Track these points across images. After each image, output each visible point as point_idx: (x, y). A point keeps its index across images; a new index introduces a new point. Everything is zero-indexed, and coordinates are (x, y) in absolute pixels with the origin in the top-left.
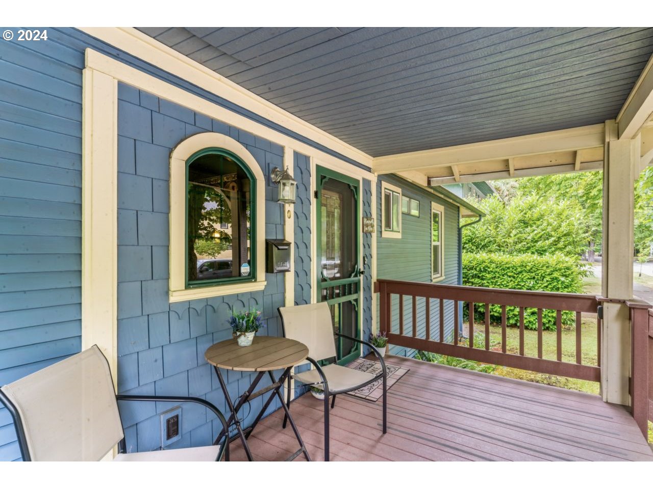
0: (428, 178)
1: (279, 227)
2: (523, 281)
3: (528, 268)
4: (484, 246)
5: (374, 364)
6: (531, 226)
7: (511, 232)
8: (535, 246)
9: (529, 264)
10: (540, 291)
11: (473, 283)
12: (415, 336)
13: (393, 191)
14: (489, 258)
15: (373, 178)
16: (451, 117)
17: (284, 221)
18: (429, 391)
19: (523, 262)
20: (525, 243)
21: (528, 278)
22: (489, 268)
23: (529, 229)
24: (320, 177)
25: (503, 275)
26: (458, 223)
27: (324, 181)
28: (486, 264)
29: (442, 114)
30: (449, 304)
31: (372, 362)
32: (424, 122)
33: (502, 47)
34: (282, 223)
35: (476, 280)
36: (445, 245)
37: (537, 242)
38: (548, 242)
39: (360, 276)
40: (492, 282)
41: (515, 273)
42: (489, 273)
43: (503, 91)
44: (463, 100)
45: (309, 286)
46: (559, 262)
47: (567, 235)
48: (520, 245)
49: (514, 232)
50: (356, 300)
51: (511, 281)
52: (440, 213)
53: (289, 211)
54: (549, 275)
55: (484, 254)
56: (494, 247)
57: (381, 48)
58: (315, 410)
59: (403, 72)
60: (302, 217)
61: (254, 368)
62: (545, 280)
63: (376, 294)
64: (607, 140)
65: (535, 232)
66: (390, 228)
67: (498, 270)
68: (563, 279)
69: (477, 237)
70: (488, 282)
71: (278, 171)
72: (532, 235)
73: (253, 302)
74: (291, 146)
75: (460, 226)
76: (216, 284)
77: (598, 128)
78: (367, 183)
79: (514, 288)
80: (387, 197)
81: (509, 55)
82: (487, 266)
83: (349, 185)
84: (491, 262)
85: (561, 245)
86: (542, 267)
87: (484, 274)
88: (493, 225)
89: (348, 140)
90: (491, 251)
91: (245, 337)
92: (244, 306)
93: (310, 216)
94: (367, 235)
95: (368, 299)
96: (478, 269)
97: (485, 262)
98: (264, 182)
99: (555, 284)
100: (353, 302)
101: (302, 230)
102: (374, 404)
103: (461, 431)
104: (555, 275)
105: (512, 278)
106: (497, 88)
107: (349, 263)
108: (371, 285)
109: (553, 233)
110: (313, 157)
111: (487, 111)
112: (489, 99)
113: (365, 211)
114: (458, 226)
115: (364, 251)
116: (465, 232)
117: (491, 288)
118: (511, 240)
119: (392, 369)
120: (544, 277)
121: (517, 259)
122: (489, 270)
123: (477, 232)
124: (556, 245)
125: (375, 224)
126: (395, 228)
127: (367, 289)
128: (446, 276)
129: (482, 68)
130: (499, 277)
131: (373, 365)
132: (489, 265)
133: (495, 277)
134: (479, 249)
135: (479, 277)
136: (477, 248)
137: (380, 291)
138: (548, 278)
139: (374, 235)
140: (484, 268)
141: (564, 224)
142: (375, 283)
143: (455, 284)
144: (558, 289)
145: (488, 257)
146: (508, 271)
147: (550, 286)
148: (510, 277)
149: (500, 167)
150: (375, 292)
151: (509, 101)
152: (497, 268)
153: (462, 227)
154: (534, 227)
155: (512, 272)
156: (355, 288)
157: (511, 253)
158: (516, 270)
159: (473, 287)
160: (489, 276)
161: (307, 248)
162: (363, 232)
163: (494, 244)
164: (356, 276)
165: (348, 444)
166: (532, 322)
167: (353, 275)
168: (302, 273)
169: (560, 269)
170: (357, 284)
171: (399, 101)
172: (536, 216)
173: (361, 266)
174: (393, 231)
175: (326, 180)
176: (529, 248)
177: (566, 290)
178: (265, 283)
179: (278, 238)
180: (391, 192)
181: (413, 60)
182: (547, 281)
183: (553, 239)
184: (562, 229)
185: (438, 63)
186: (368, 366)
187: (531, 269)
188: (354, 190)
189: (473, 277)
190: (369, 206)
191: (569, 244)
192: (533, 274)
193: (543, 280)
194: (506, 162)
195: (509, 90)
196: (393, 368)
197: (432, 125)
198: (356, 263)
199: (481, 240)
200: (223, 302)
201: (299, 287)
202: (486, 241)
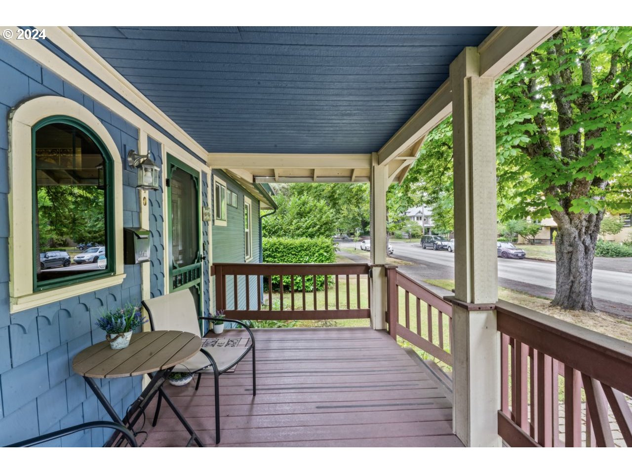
0: (253, 176)
1: (135, 214)
2: (302, 258)
3: (305, 247)
4: (275, 233)
5: (217, 340)
6: (305, 218)
7: (292, 221)
8: (307, 231)
9: (305, 245)
10: (313, 263)
11: (267, 261)
12: (237, 309)
13: (221, 185)
14: (279, 242)
15: (208, 171)
16: (288, 132)
17: (140, 208)
18: (272, 351)
19: (301, 243)
20: (302, 230)
21: (305, 255)
22: (279, 249)
23: (303, 220)
24: (170, 166)
25: (289, 254)
26: (259, 213)
27: (173, 169)
28: (276, 246)
29: (284, 128)
30: (253, 279)
31: (215, 339)
32: (267, 131)
33: (345, 92)
34: (138, 211)
35: (270, 259)
36: (252, 231)
37: (308, 228)
38: (315, 229)
39: (201, 261)
40: (281, 260)
41: (296, 252)
42: (279, 253)
43: (331, 121)
44: (303, 121)
45: (162, 274)
46: (323, 242)
47: (326, 224)
48: (298, 231)
49: (295, 221)
50: (199, 285)
51: (294, 257)
52: (248, 205)
53: (144, 198)
54: (317, 252)
55: (275, 239)
56: (282, 233)
57: (267, 64)
58: (179, 397)
59: (273, 88)
60: (156, 204)
61: (157, 367)
62: (315, 255)
63: (212, 277)
64: (373, 165)
65: (308, 222)
66: (219, 217)
67: (285, 250)
68: (325, 254)
69: (270, 225)
70: (278, 260)
71: (135, 154)
72: (306, 224)
73: (111, 298)
74: (145, 130)
75: (260, 216)
76: (72, 282)
77: (367, 156)
78: (204, 174)
79: (297, 263)
80: (217, 189)
81: (346, 99)
82: (277, 248)
83: (191, 176)
84: (280, 244)
85: (322, 231)
86: (313, 246)
87: (275, 254)
88: (280, 216)
89: (192, 133)
90: (279, 236)
91: (122, 337)
92: (102, 304)
93: (162, 204)
94: (206, 223)
95: (207, 282)
96: (271, 250)
97: (276, 244)
98: (121, 165)
99: (321, 258)
100: (197, 287)
101: (155, 218)
102: (234, 374)
103: (308, 374)
104: (321, 251)
105: (294, 256)
106: (329, 118)
107: (191, 250)
108: (208, 269)
109: (318, 223)
110: (164, 145)
111: (315, 132)
112: (320, 125)
113: (203, 202)
114: (259, 216)
115: (204, 238)
116: (263, 221)
117: (281, 263)
118: (292, 227)
119: (235, 341)
120: (314, 254)
121: (298, 241)
122: (279, 250)
123: (269, 221)
124: (319, 231)
125: (211, 213)
126: (223, 218)
127: (206, 274)
128: (253, 258)
129: (327, 102)
130: (286, 255)
131: (217, 342)
132: (279, 247)
133: (283, 256)
134: (270, 235)
135: (271, 257)
136: (269, 234)
137: (216, 274)
138: (317, 254)
139: (210, 223)
140: (275, 249)
141: (324, 217)
142: (211, 267)
143: (258, 263)
144: (323, 261)
145: (278, 240)
146: (292, 250)
147: (318, 260)
148: (293, 255)
149: (307, 174)
150: (212, 275)
151: (332, 129)
152: (284, 248)
153: (262, 217)
154: (307, 219)
155: (295, 251)
156: (197, 273)
157: (293, 237)
158: (297, 250)
159: (268, 263)
160: (279, 255)
161: (160, 236)
162: (203, 220)
163: (281, 230)
164: (198, 262)
165: (228, 416)
166: (308, 286)
167: (196, 261)
168: (156, 262)
169: (324, 248)
170: (199, 269)
171: (258, 110)
172: (307, 210)
173: (201, 252)
174: (221, 220)
175: (174, 169)
176: (304, 233)
177: (327, 261)
178: (124, 276)
179: (134, 226)
180: (220, 186)
181: (285, 82)
182: (316, 256)
183: (318, 226)
184: (323, 220)
185: (302, 89)
186: (213, 343)
187: (307, 248)
188: (196, 181)
189: (267, 257)
190: (206, 197)
191: (327, 230)
192: (308, 252)
193: (314, 255)
194: (313, 171)
195: (334, 121)
196: (235, 339)
197: (273, 134)
198: (198, 249)
199: (272, 228)
200: (79, 303)
201: (155, 277)
202: (276, 228)
